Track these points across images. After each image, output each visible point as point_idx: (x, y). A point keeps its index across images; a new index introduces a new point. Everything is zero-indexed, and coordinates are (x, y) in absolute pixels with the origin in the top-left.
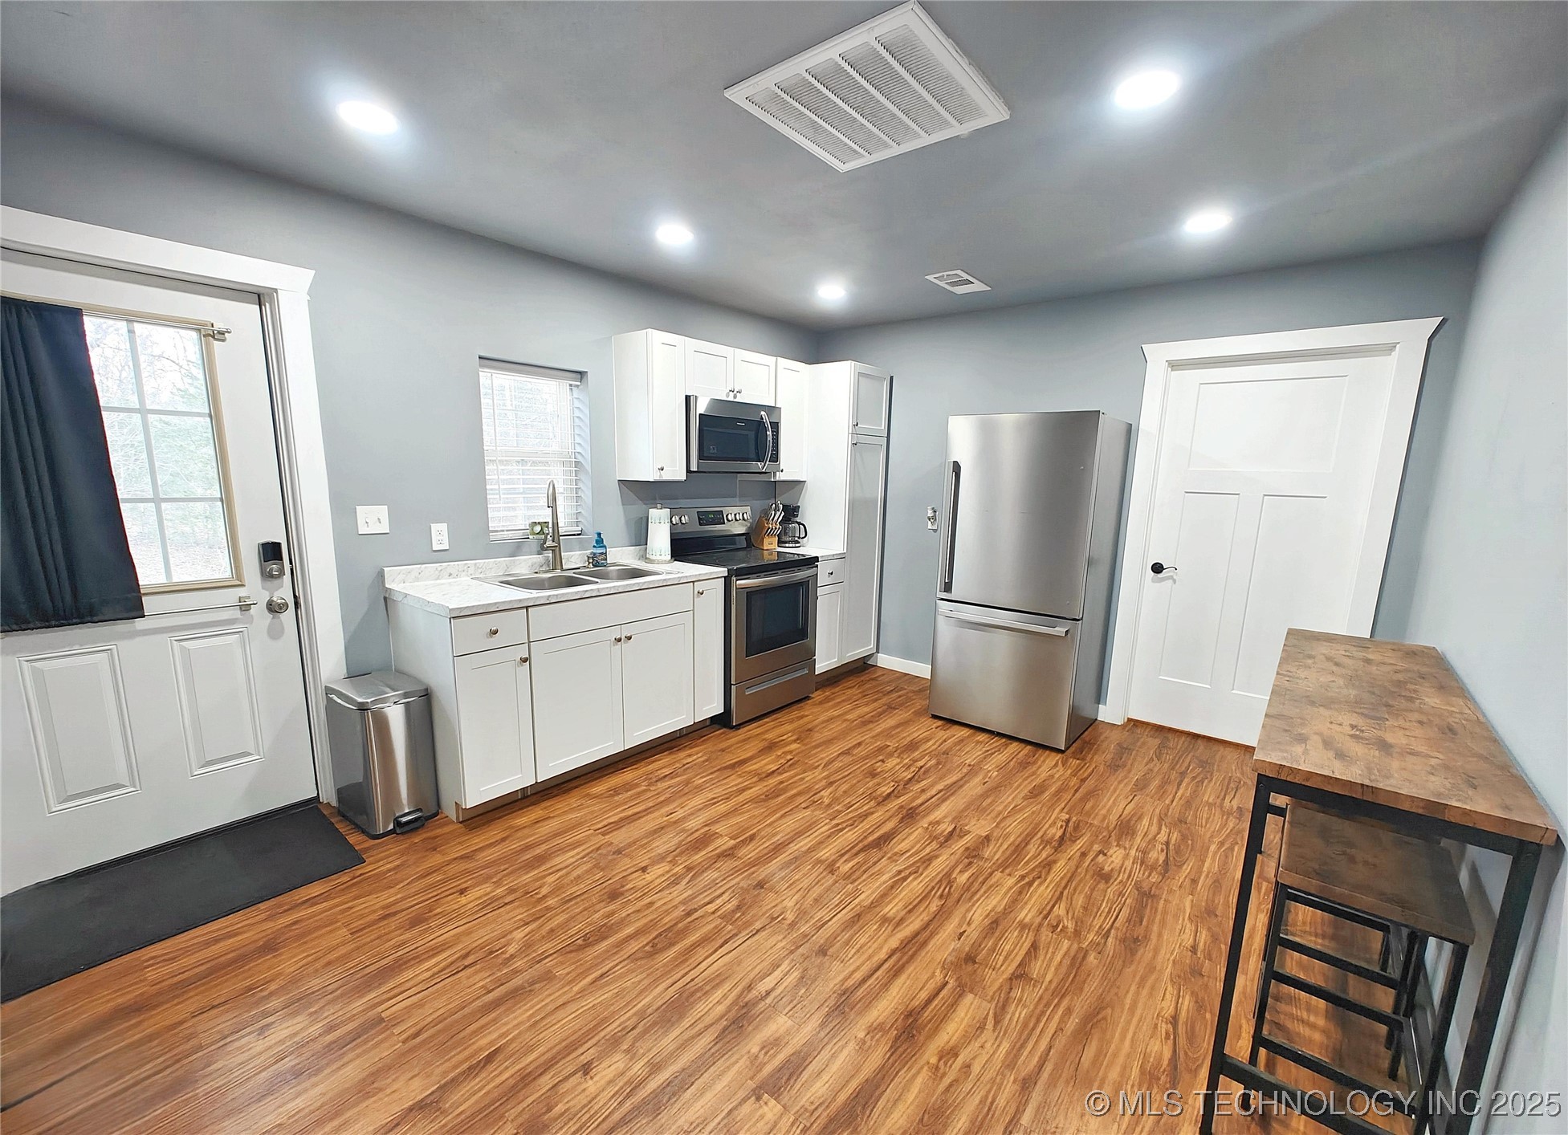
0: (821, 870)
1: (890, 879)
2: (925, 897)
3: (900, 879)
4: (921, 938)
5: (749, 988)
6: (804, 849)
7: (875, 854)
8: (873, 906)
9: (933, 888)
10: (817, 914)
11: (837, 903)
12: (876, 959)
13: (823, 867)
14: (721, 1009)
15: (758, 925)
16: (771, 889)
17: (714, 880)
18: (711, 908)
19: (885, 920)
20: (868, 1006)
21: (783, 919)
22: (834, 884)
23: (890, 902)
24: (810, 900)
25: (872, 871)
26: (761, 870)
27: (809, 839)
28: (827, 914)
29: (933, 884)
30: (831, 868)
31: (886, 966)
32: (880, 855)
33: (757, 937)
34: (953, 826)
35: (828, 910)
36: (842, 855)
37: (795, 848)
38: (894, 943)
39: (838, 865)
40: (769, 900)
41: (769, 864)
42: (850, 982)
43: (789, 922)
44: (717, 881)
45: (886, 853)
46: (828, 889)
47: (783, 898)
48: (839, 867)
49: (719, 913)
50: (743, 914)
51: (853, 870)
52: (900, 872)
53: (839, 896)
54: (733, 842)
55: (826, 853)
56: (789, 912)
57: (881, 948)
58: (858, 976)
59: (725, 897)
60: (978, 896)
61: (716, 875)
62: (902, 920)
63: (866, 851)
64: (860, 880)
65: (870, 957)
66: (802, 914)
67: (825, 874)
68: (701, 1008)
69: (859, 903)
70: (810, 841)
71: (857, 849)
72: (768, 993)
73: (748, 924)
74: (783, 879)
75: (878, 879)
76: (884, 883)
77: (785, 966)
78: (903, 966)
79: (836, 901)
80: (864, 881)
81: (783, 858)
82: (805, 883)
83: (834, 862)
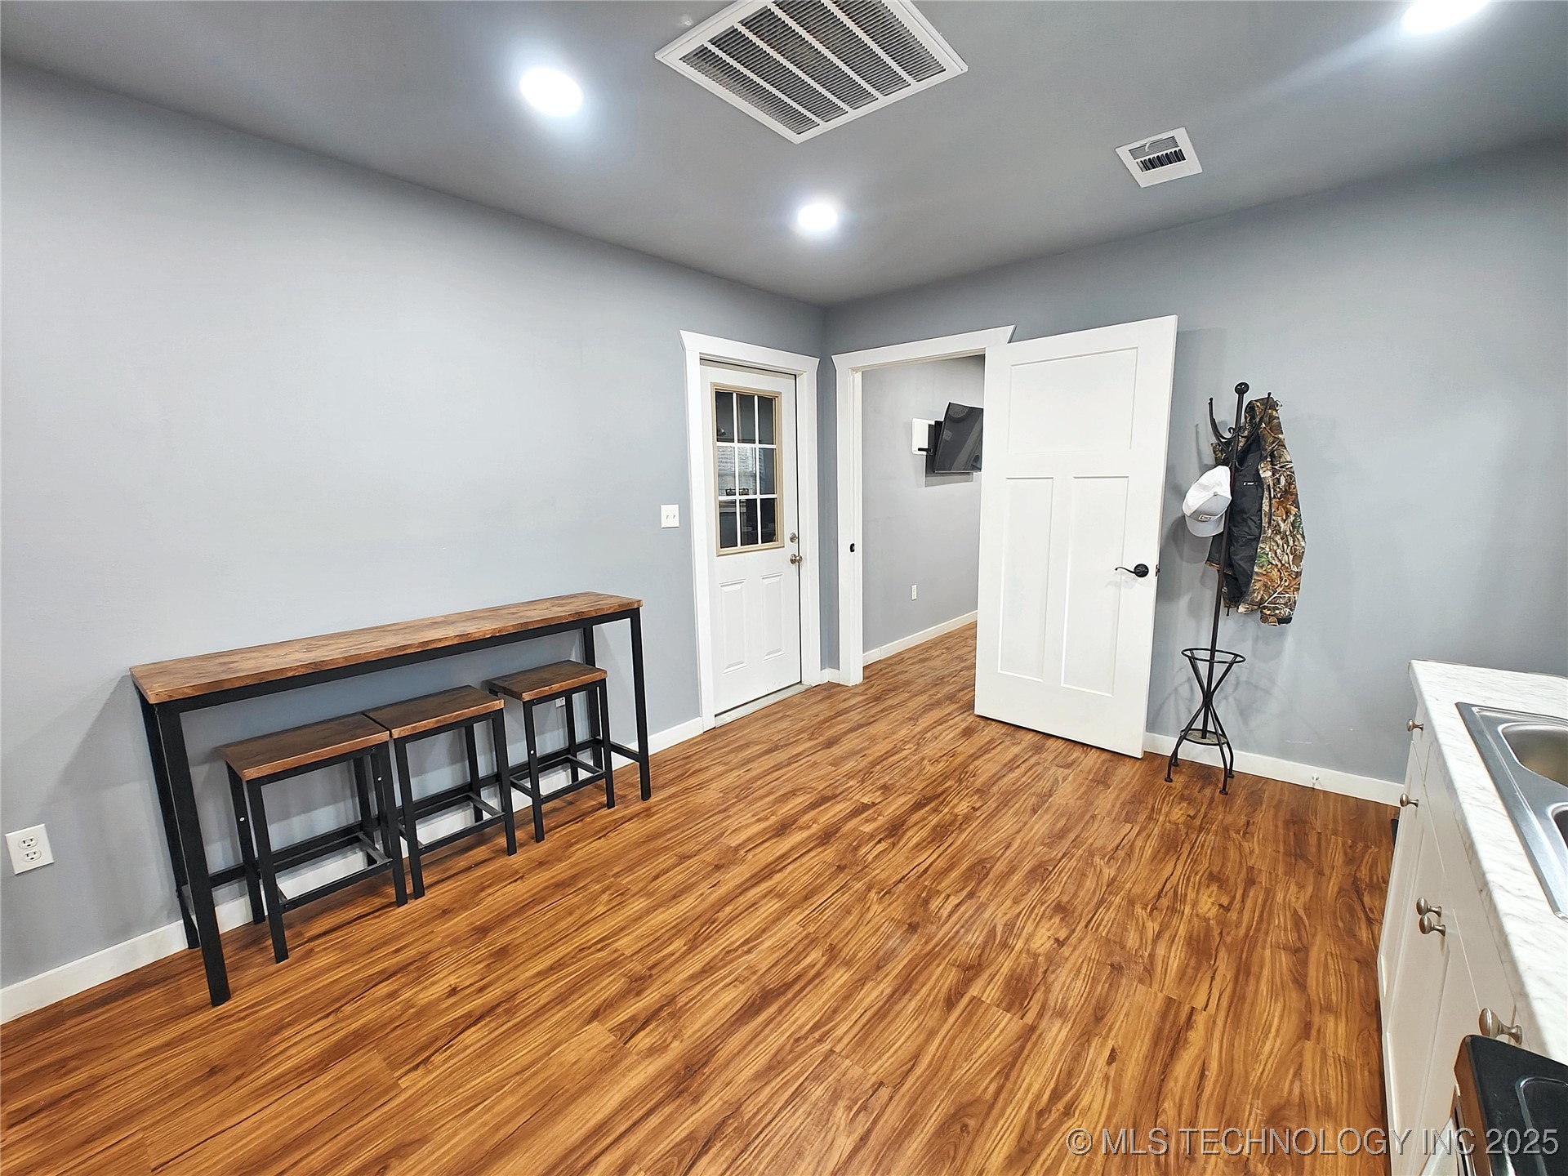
0: (846, 950)
1: (762, 941)
2: (731, 920)
3: (749, 944)
4: (753, 881)
5: (894, 845)
6: (870, 985)
7: (772, 981)
8: (790, 909)
9: (716, 932)
10: (846, 899)
11: (827, 911)
12: (798, 864)
13: (843, 955)
14: (910, 833)
15: (901, 886)
16: (899, 923)
17: (967, 931)
18: (953, 901)
19: (780, 896)
20: (809, 837)
21: (880, 893)
22: (830, 931)
23: (771, 914)
24: (855, 912)
25: (781, 952)
26: (919, 947)
27: (865, 1004)
28: (836, 900)
29: (716, 936)
30: (832, 953)
31: (789, 861)
32: (766, 980)
33: (899, 877)
34: (628, 1046)
35: (836, 904)
36: (818, 974)
37: (882, 986)
38: (778, 877)
39: (824, 958)
40: (897, 910)
41: (910, 956)
42: (819, 850)
43: (874, 891)
44: (963, 930)
45: (757, 982)
46: (836, 926)
47: (883, 914)
48: (823, 956)
49: (943, 896)
50: (919, 896)
51: (805, 952)
52: (748, 952)
53: (824, 918)
54: (974, 991)
55: (840, 978)
56: (875, 900)
57: (789, 874)
58: (812, 854)
59: (945, 913)
60: (673, 924)
61: (971, 938)
62: (764, 897)
63: (784, 985)
64: (799, 938)
65: (801, 866)
66: (862, 898)
67: (841, 945)
68: (923, 833)
69: (804, 911)
70: (862, 1000)
71: (797, 987)
72: (879, 842)
73: (911, 887)
74: (889, 937)
75: (777, 941)
76: (771, 936)
77: (870, 857)
78: (775, 861)
79: (828, 913)
80: (794, 938)
81: (896, 967)
82: (863, 932)
83: (827, 964)
